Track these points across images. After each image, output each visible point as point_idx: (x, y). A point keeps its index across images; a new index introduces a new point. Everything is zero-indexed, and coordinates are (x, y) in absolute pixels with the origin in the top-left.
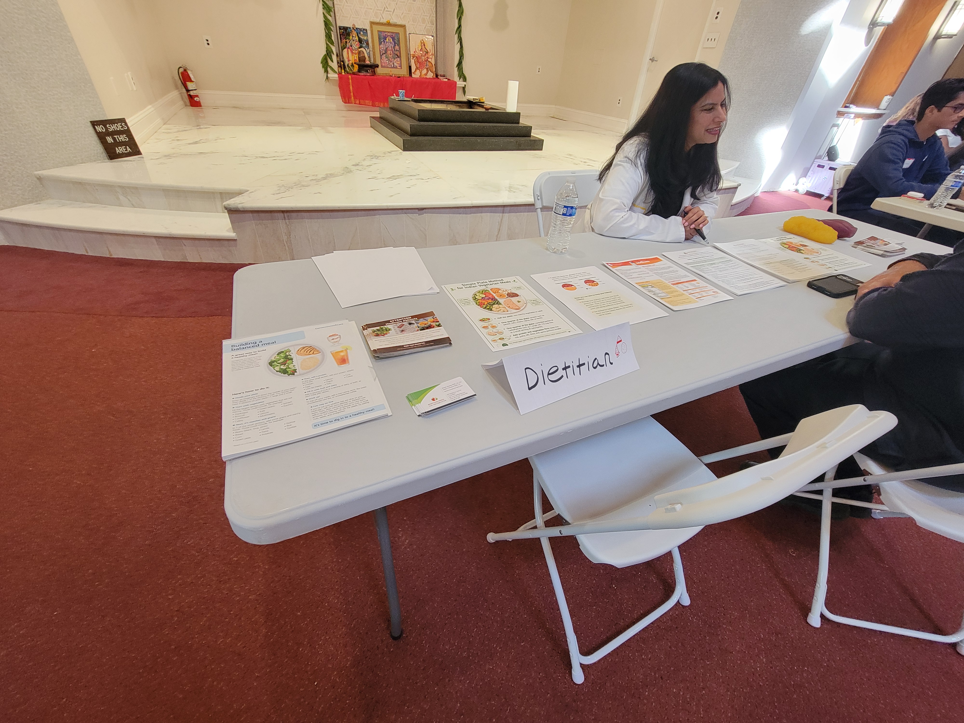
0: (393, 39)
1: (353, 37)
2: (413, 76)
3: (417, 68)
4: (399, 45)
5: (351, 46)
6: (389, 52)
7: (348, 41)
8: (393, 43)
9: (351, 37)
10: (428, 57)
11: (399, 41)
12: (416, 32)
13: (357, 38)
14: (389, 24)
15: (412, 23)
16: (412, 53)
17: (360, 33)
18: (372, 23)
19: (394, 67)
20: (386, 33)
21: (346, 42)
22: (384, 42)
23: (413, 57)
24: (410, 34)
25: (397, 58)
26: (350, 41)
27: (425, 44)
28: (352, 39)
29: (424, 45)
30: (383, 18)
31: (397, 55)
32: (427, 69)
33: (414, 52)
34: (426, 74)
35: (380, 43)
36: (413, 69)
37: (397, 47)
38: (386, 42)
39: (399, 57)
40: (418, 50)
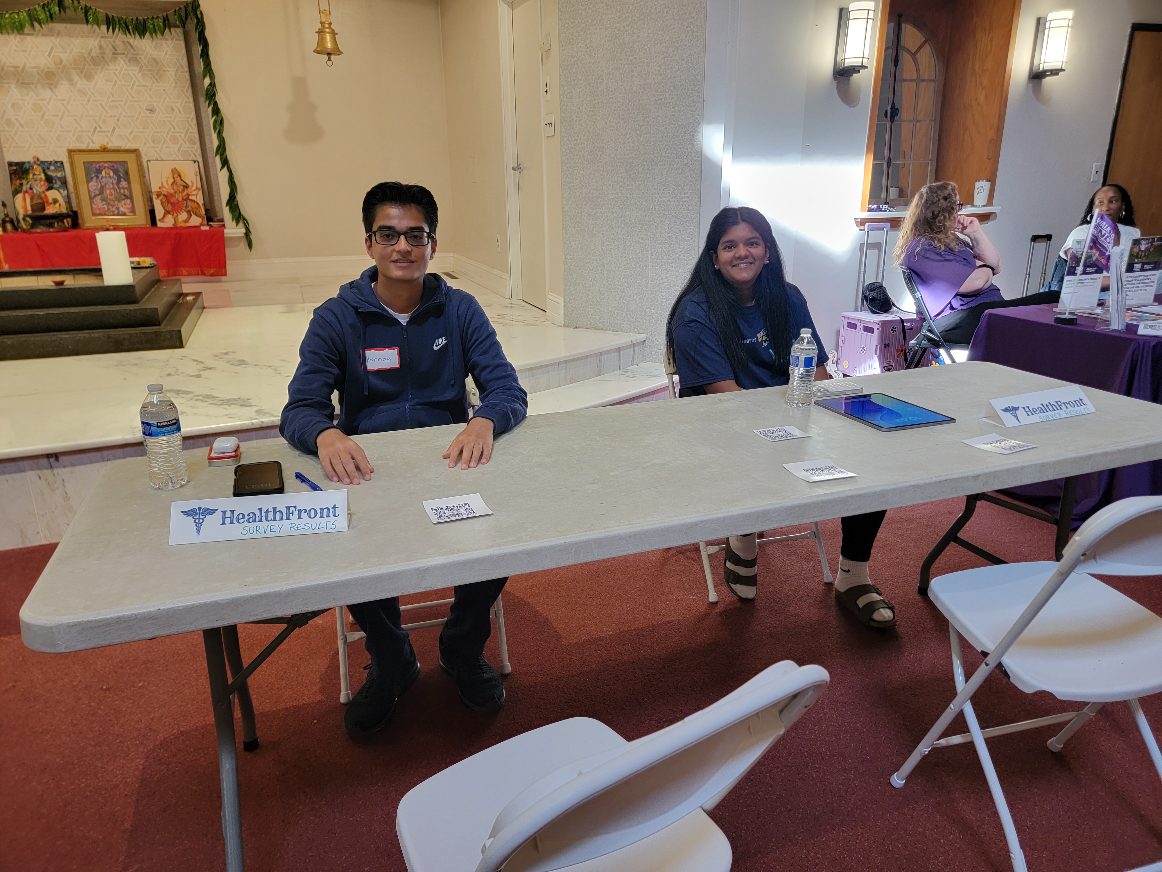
0: (116, 172)
1: (34, 175)
2: (159, 224)
3: (167, 212)
4: (127, 179)
5: (31, 188)
6: (108, 191)
7: (24, 182)
8: (116, 178)
9: (31, 176)
10: (189, 193)
11: (127, 173)
12: (160, 157)
13: (43, 176)
14: (104, 150)
15: (152, 145)
16: (155, 188)
17: (48, 168)
18: (71, 152)
19: (118, 214)
20: (101, 164)
21: (21, 184)
22: (98, 177)
23: (158, 196)
24: (150, 161)
25: (124, 199)
26: (28, 182)
27: (182, 175)
28: (33, 178)
29: (180, 176)
30: (93, 142)
31: (125, 195)
32: (189, 213)
33: (160, 188)
34: (186, 221)
35: (89, 180)
36: (159, 212)
37: (124, 184)
38: (100, 177)
39: (127, 198)
40: (168, 184)
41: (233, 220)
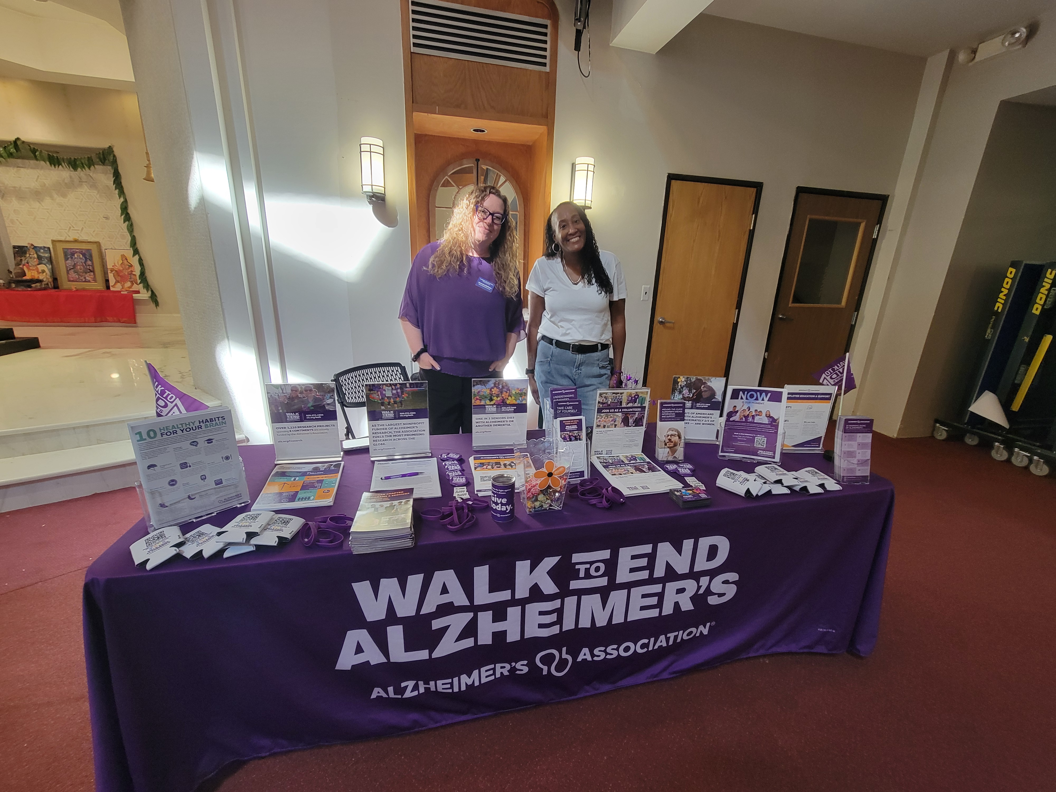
0: (84, 255)
1: (30, 254)
2: (112, 289)
3: (117, 282)
4: (91, 260)
5: (28, 263)
6: (79, 267)
7: (23, 258)
8: (84, 259)
9: (28, 255)
10: (133, 270)
11: (91, 256)
12: (114, 247)
13: (35, 256)
14: (76, 241)
15: (109, 239)
16: (109, 266)
17: (39, 251)
18: (53, 241)
19: (85, 281)
20: (74, 250)
21: (21, 260)
22: (72, 258)
23: (112, 271)
24: (106, 249)
25: (89, 272)
26: (26, 259)
27: (128, 258)
28: (29, 256)
29: (126, 259)
30: (69, 236)
31: (90, 270)
32: (132, 282)
33: (113, 266)
34: (130, 287)
35: (66, 259)
36: (112, 281)
37: (89, 263)
38: (74, 258)
39: (92, 272)
40: (118, 264)
41: (144, 289)
